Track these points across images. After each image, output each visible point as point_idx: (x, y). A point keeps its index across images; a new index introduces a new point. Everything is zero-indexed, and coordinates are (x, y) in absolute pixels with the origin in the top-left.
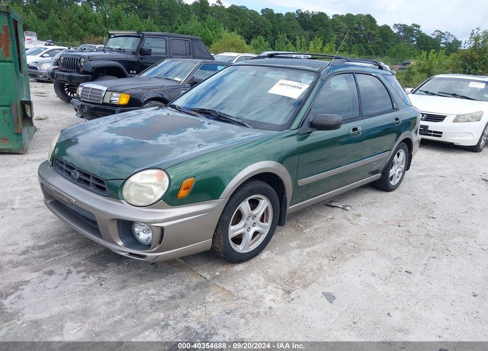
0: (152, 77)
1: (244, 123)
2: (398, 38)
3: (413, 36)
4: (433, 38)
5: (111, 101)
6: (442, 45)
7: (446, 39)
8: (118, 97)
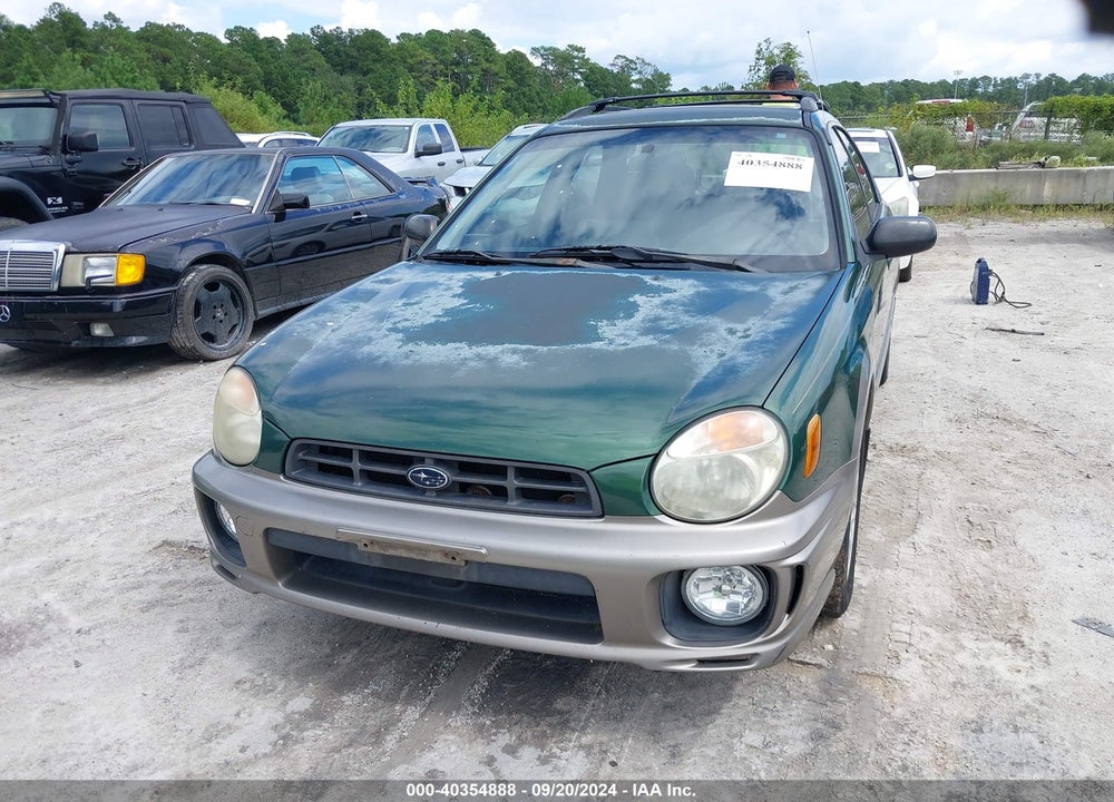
0: (164, 205)
1: (737, 263)
2: (546, 77)
3: (574, 70)
4: (615, 71)
5: (89, 279)
6: (634, 85)
7: (640, 73)
8: (109, 266)
